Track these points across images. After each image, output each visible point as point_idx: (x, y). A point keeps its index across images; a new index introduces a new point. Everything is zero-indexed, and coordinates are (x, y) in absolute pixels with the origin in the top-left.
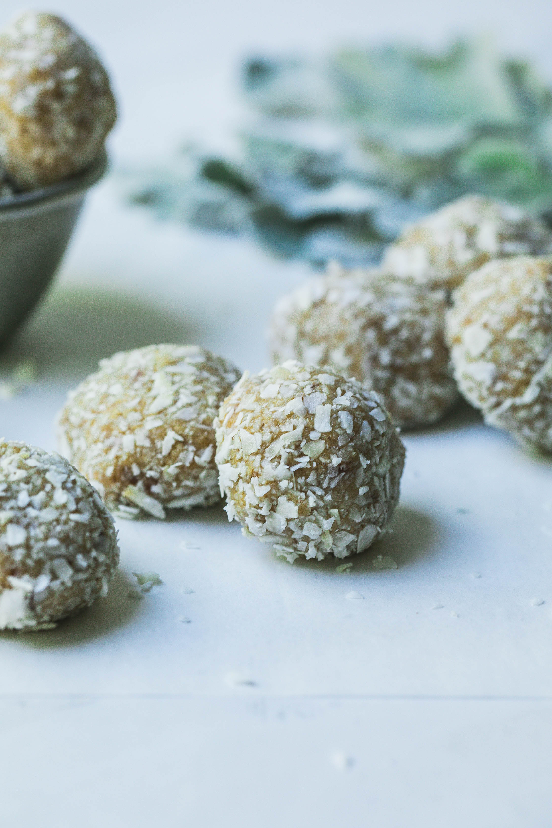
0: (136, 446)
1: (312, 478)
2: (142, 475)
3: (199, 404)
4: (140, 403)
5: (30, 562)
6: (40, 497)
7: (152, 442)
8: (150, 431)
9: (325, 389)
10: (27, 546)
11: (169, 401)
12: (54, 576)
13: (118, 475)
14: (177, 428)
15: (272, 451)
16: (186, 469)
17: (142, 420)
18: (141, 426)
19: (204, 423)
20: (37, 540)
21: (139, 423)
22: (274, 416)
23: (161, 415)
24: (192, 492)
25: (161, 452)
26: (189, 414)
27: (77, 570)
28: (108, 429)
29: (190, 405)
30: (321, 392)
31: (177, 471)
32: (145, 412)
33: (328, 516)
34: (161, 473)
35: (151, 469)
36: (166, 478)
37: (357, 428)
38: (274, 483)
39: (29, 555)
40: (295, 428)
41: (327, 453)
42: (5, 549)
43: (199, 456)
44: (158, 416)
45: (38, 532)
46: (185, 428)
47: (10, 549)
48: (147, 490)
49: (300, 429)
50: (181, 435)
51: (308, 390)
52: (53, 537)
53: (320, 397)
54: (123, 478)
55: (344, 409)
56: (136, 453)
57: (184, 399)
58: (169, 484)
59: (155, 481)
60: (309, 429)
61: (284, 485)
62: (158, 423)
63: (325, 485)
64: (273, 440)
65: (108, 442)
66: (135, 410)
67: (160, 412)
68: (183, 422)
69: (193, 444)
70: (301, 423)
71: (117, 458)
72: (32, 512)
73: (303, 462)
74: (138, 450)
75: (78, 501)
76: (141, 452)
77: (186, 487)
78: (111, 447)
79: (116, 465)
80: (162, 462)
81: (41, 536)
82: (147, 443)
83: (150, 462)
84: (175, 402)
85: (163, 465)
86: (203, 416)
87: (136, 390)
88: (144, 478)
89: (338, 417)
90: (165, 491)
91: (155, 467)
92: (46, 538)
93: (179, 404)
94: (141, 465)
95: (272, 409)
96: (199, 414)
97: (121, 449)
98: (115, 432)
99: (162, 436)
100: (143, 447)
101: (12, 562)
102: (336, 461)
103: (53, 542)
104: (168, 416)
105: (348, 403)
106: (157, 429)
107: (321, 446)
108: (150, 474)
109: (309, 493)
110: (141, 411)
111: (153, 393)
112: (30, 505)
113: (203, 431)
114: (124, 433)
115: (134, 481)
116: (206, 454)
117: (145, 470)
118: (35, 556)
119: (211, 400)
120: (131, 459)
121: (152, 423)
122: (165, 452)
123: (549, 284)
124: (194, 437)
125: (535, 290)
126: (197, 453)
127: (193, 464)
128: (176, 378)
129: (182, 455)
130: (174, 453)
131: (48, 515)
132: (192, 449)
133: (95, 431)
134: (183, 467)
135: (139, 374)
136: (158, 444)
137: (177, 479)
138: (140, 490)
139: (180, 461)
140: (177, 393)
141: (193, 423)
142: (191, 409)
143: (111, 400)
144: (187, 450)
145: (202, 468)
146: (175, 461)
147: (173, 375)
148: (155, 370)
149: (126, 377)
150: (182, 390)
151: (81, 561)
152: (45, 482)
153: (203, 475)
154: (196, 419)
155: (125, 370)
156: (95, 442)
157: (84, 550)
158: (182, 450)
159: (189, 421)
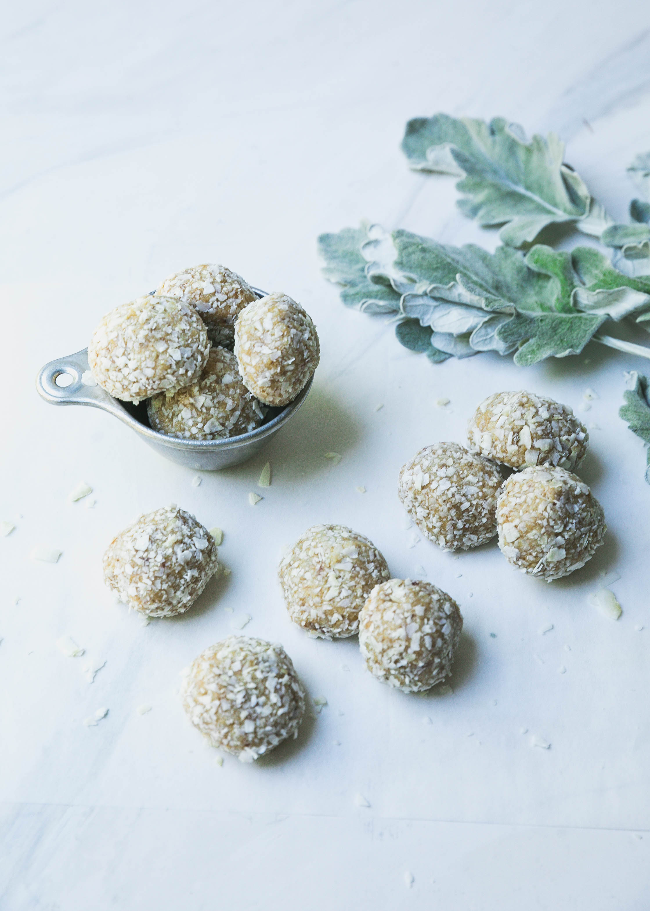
0: (317, 617)
1: (408, 670)
3: (352, 596)
4: (321, 591)
5: (256, 741)
6: (263, 698)
7: (326, 616)
8: (326, 611)
9: (418, 620)
10: (255, 732)
11: (336, 594)
12: (269, 744)
13: (308, 625)
14: (340, 611)
15: (387, 655)
17: (322, 603)
19: (354, 608)
20: (261, 728)
21: (320, 605)
22: (390, 636)
23: (331, 602)
25: (331, 622)
26: (346, 602)
27: (281, 736)
28: (303, 601)
29: (347, 597)
30: (416, 622)
32: (323, 598)
33: (416, 685)
34: (330, 630)
35: (325, 627)
37: (434, 644)
38: (388, 670)
39: (256, 736)
40: (400, 646)
41: (416, 660)
42: (244, 734)
43: (351, 626)
45: (261, 723)
46: (344, 612)
47: (246, 734)
49: (403, 648)
51: (409, 620)
52: (269, 725)
53: (415, 626)
54: (310, 627)
55: (428, 634)
57: (344, 593)
60: (407, 648)
61: (393, 672)
62: (330, 608)
63: (415, 672)
64: (388, 648)
66: (318, 596)
67: (331, 600)
68: (343, 608)
69: (348, 620)
70: (404, 644)
71: (307, 618)
72: (258, 710)
73: (404, 663)
74: (319, 618)
78: (304, 611)
79: (307, 621)
81: (262, 725)
82: (323, 617)
83: (324, 624)
84: (340, 593)
85: (332, 627)
86: (354, 604)
87: (320, 581)
88: (322, 629)
89: (424, 640)
91: (327, 627)
92: (265, 726)
93: (342, 596)
94: (320, 624)
95: (389, 632)
96: (352, 603)
97: (309, 614)
98: (306, 604)
99: (332, 614)
101: (248, 741)
102: (421, 664)
103: (268, 728)
104: (335, 603)
105: (429, 631)
106: (329, 610)
107: (414, 657)
108: (325, 629)
109: (406, 676)
110: (321, 597)
111: (328, 585)
112: (257, 704)
113: (353, 613)
114: (311, 607)
115: (315, 629)
116: (355, 624)
117: (322, 627)
118: (259, 737)
119: (359, 592)
120: (315, 621)
121: (327, 607)
122: (333, 622)
123: (554, 504)
124: (349, 616)
125: (546, 509)
126: (350, 625)
127: (348, 629)
128: (342, 574)
129: (342, 625)
130: (338, 623)
131: (267, 710)
132: (347, 622)
133: (296, 598)
134: (341, 631)
135: (321, 569)
136: (329, 617)
137: (339, 633)
138: (319, 633)
139: (341, 628)
140: (341, 587)
141: (348, 608)
142: (348, 600)
143: (305, 583)
144: (344, 623)
145: (352, 630)
146: (338, 627)
147: (340, 571)
148: (330, 567)
149: (314, 568)
150: (343, 585)
151: (283, 732)
152: (265, 688)
153: (353, 632)
154: (350, 606)
155: (314, 562)
156: (296, 604)
157: (285, 726)
158: (342, 623)
159: (346, 608)
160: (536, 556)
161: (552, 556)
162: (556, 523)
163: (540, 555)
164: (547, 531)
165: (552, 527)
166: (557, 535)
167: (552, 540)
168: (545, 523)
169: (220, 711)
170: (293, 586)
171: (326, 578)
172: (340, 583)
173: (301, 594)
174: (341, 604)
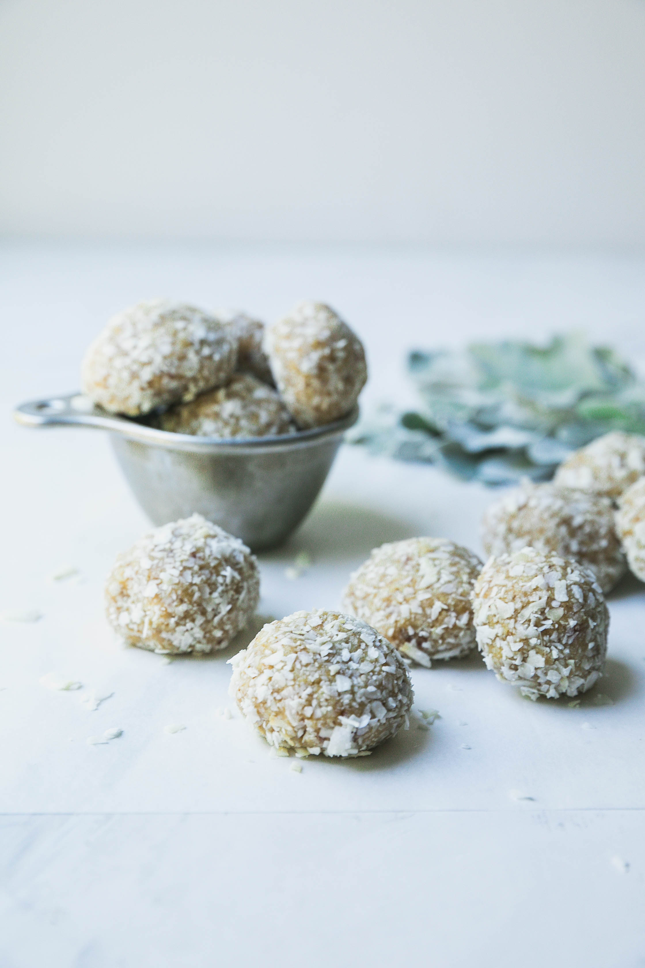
0: (411, 613)
1: (554, 636)
2: (416, 635)
3: (457, 581)
4: (412, 580)
5: (355, 705)
6: (358, 654)
7: (424, 610)
8: (422, 602)
9: (559, 569)
10: (352, 692)
11: (434, 579)
12: (373, 716)
13: (397, 635)
14: (442, 599)
15: (523, 616)
16: (449, 630)
17: (415, 593)
18: (414, 598)
19: (462, 595)
20: (360, 687)
21: (413, 596)
22: (524, 589)
23: (429, 590)
24: (452, 647)
25: (430, 618)
26: (450, 588)
27: (389, 710)
28: (388, 601)
29: (450, 582)
30: (557, 571)
31: (442, 632)
32: (416, 587)
33: (566, 666)
34: (430, 633)
35: (422, 630)
36: (434, 637)
37: (585, 598)
38: (526, 641)
39: (354, 700)
40: (540, 599)
41: (565, 617)
42: (337, 694)
43: (459, 620)
44: (427, 590)
45: (360, 681)
46: (448, 599)
47: (340, 694)
48: (419, 646)
49: (544, 599)
50: (445, 604)
51: (546, 569)
52: (371, 685)
53: (556, 574)
54: (401, 637)
55: (575, 583)
56: (411, 618)
57: (445, 577)
58: (435, 641)
59: (425, 639)
60: (550, 599)
61: (533, 641)
62: (428, 596)
63: (564, 642)
64: (523, 607)
65: (389, 610)
66: (409, 586)
67: (428, 588)
68: (446, 595)
69: (454, 611)
70: (545, 595)
71: (396, 622)
72: (353, 665)
73: (548, 624)
74: (413, 616)
75: (386, 655)
76: (415, 617)
77: (449, 643)
78: (391, 614)
79: (396, 627)
80: (431, 625)
81: (362, 684)
82: (420, 611)
83: (421, 625)
84: (439, 580)
85: (432, 627)
86: (460, 590)
87: (408, 571)
88: (417, 637)
89: (571, 590)
90: (433, 646)
91: (426, 629)
92: (366, 686)
93: (442, 581)
94: (415, 627)
95: (521, 584)
96: (457, 589)
97: (399, 614)
98: (394, 603)
99: (431, 605)
100: (416, 614)
101: (342, 705)
102: (572, 623)
103: (371, 689)
104: (435, 591)
105: (577, 579)
106: (427, 600)
107: (561, 612)
108: (422, 634)
109: (552, 647)
110: (414, 587)
111: (421, 573)
112: (350, 660)
113: (461, 601)
114: (401, 603)
115: (409, 639)
116: (465, 618)
117: (418, 631)
118: (359, 700)
120: (407, 623)
121: (423, 596)
122: (434, 617)
124: (455, 606)
126: (457, 618)
127: (455, 626)
128: (437, 562)
129: (446, 620)
130: (440, 618)
131: (366, 667)
132: (453, 614)
133: (377, 602)
134: (446, 629)
135: (408, 559)
136: (428, 611)
137: (442, 637)
138: (413, 646)
139: (446, 624)
140: (439, 573)
141: (453, 595)
142: (451, 585)
143: (389, 579)
144: (450, 616)
145: (460, 629)
146: (441, 624)
147: (434, 560)
148: (420, 556)
149: (398, 561)
150: (442, 571)
151: (392, 703)
152: (361, 641)
153: (462, 634)
154: (455, 593)
155: (396, 557)
156: (378, 610)
157: (393, 695)
158: (447, 616)
159: (451, 594)
169: (298, 666)
170: (371, 591)
171: (417, 567)
172: (437, 569)
173: (384, 593)
174: (443, 589)
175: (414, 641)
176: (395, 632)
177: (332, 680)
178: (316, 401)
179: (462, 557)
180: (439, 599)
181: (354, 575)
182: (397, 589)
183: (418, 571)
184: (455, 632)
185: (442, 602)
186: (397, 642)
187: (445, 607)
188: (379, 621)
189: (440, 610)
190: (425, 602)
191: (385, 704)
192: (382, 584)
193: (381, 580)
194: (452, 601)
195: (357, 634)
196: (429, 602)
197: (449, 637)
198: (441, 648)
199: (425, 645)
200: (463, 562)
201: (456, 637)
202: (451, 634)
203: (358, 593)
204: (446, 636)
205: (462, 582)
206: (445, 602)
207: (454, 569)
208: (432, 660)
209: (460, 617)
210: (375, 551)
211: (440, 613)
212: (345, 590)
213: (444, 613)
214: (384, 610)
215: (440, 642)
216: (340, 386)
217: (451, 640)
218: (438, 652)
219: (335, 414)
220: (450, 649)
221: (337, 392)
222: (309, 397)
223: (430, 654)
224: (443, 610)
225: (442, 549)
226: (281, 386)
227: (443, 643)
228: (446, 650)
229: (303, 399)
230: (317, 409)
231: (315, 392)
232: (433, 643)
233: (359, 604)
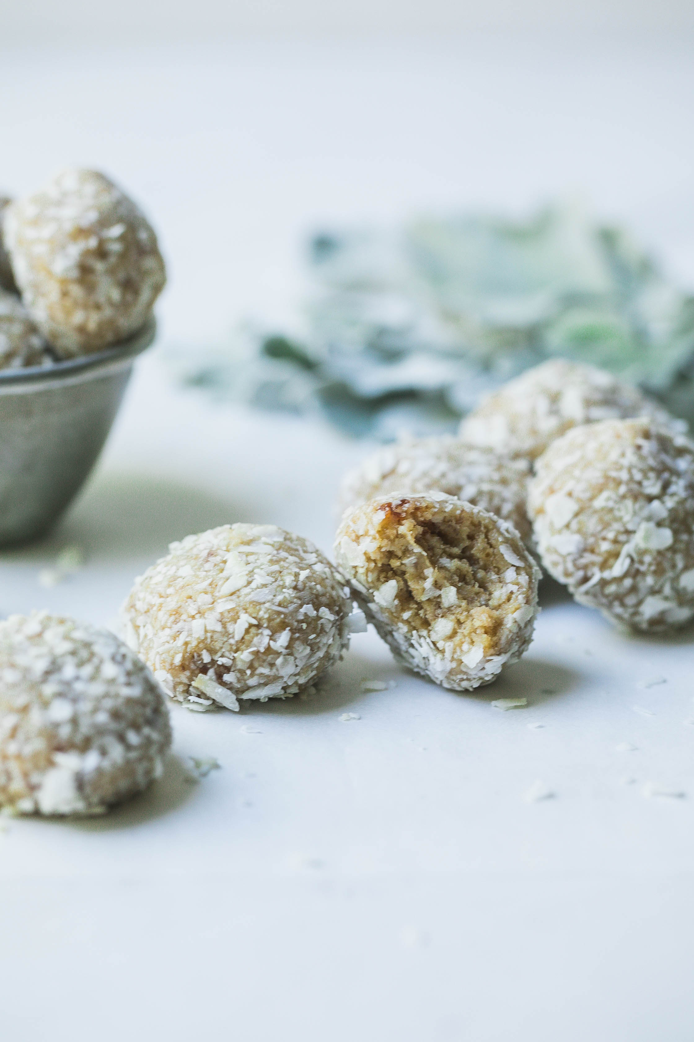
0: (206, 631)
2: (213, 662)
3: (275, 585)
4: (211, 584)
5: (78, 740)
6: (87, 670)
7: (224, 626)
8: (222, 614)
11: (243, 582)
12: (104, 752)
13: (187, 663)
14: (251, 610)
16: (261, 655)
17: (213, 603)
18: (211, 609)
19: (279, 604)
20: (85, 715)
21: (209, 606)
23: (234, 597)
24: (268, 681)
25: (233, 637)
26: (264, 595)
27: (128, 747)
28: (177, 613)
29: (265, 586)
31: (251, 657)
32: (216, 594)
34: (234, 659)
35: (222, 656)
36: (240, 665)
39: (76, 732)
42: (50, 724)
43: (275, 640)
44: (230, 598)
45: (85, 707)
46: (260, 610)
47: (56, 724)
48: (219, 677)
50: (255, 618)
52: (102, 711)
54: (193, 666)
56: (206, 638)
57: (259, 579)
58: (242, 672)
59: (228, 669)
62: (230, 606)
65: (176, 627)
66: (206, 592)
67: (232, 594)
68: (257, 604)
69: (268, 627)
71: (186, 644)
72: (79, 687)
74: (209, 635)
76: (212, 637)
77: (261, 675)
78: (180, 632)
79: (185, 652)
80: (234, 648)
81: (89, 710)
82: (218, 628)
83: (221, 648)
84: (249, 583)
85: (236, 651)
86: (279, 598)
87: (207, 571)
88: (216, 666)
90: (239, 681)
91: (227, 654)
92: (94, 712)
93: (253, 585)
94: (212, 651)
96: (275, 596)
97: (190, 635)
98: (184, 617)
99: (235, 619)
100: (214, 632)
101: (59, 738)
103: (102, 717)
104: (241, 598)
106: (229, 611)
108: (221, 661)
110: (212, 593)
111: (225, 574)
112: (77, 678)
113: (278, 613)
114: (193, 617)
115: (204, 670)
116: (282, 638)
117: (216, 658)
118: (83, 733)
119: (287, 580)
120: (201, 645)
122: (238, 637)
123: (639, 448)
124: (270, 620)
125: (623, 455)
127: (269, 650)
128: (251, 558)
129: (256, 640)
130: (247, 637)
131: (97, 689)
132: (267, 632)
133: (163, 616)
134: (257, 653)
135: (211, 554)
136: (230, 628)
137: (251, 666)
138: (211, 679)
139: (255, 646)
140: (251, 573)
141: (267, 605)
142: (266, 590)
143: (180, 582)
144: (262, 633)
145: (278, 654)
146: (248, 647)
147: (248, 554)
148: (228, 551)
149: (197, 557)
150: (256, 571)
151: (133, 738)
152: (92, 655)
153: (279, 661)
154: (270, 601)
155: (195, 551)
156: (163, 628)
157: (136, 727)
158: (257, 635)
159: (264, 603)
160: (615, 541)
161: (647, 537)
162: (646, 477)
163: (622, 538)
164: (630, 491)
165: (640, 483)
166: (650, 499)
167: (641, 508)
168: (624, 476)
170: (157, 601)
171: (222, 565)
172: (250, 568)
173: (172, 604)
174: (253, 596)
175: (211, 672)
176: (184, 658)
177: (45, 705)
178: (78, 317)
179: (292, 551)
180: (246, 610)
181: (139, 580)
182: (190, 597)
183: (222, 570)
184: (270, 658)
185: (250, 615)
186: (188, 673)
187: (255, 622)
188: (164, 644)
189: (247, 626)
190: (226, 614)
191: (122, 738)
192: (170, 591)
193: (169, 586)
194: (265, 613)
195: (87, 645)
196: (232, 614)
197: (261, 666)
198: (252, 682)
199: (227, 678)
200: (292, 559)
201: (272, 665)
202: (264, 661)
203: (140, 605)
204: (256, 664)
205: (283, 587)
206: (254, 615)
207: (276, 568)
208: (240, 701)
209: (277, 635)
210: (174, 546)
211: (247, 631)
212: (125, 602)
213: (253, 630)
214: (170, 628)
215: (248, 672)
216: (116, 294)
217: (265, 671)
218: (249, 688)
219: (110, 337)
220: (265, 684)
221: (111, 303)
222: (68, 313)
223: (238, 692)
224: (251, 626)
225: (264, 539)
226: (28, 296)
227: (252, 675)
228: (260, 685)
229: (60, 315)
230: (82, 329)
231: (76, 304)
232: (239, 675)
233: (140, 621)
